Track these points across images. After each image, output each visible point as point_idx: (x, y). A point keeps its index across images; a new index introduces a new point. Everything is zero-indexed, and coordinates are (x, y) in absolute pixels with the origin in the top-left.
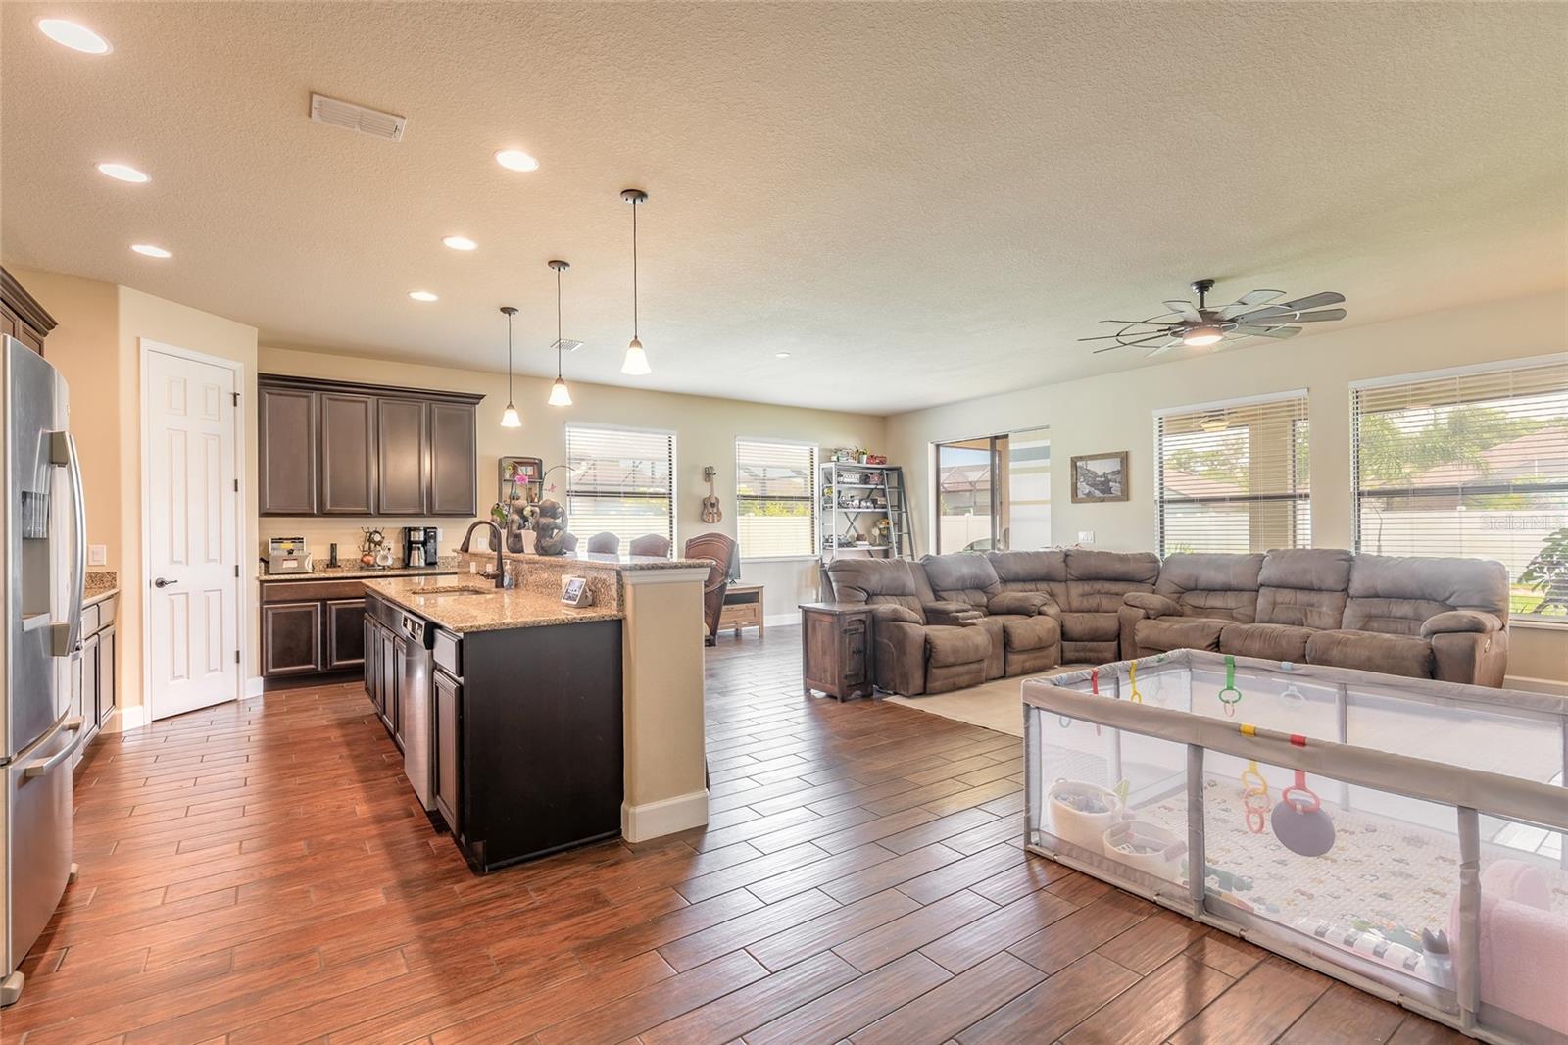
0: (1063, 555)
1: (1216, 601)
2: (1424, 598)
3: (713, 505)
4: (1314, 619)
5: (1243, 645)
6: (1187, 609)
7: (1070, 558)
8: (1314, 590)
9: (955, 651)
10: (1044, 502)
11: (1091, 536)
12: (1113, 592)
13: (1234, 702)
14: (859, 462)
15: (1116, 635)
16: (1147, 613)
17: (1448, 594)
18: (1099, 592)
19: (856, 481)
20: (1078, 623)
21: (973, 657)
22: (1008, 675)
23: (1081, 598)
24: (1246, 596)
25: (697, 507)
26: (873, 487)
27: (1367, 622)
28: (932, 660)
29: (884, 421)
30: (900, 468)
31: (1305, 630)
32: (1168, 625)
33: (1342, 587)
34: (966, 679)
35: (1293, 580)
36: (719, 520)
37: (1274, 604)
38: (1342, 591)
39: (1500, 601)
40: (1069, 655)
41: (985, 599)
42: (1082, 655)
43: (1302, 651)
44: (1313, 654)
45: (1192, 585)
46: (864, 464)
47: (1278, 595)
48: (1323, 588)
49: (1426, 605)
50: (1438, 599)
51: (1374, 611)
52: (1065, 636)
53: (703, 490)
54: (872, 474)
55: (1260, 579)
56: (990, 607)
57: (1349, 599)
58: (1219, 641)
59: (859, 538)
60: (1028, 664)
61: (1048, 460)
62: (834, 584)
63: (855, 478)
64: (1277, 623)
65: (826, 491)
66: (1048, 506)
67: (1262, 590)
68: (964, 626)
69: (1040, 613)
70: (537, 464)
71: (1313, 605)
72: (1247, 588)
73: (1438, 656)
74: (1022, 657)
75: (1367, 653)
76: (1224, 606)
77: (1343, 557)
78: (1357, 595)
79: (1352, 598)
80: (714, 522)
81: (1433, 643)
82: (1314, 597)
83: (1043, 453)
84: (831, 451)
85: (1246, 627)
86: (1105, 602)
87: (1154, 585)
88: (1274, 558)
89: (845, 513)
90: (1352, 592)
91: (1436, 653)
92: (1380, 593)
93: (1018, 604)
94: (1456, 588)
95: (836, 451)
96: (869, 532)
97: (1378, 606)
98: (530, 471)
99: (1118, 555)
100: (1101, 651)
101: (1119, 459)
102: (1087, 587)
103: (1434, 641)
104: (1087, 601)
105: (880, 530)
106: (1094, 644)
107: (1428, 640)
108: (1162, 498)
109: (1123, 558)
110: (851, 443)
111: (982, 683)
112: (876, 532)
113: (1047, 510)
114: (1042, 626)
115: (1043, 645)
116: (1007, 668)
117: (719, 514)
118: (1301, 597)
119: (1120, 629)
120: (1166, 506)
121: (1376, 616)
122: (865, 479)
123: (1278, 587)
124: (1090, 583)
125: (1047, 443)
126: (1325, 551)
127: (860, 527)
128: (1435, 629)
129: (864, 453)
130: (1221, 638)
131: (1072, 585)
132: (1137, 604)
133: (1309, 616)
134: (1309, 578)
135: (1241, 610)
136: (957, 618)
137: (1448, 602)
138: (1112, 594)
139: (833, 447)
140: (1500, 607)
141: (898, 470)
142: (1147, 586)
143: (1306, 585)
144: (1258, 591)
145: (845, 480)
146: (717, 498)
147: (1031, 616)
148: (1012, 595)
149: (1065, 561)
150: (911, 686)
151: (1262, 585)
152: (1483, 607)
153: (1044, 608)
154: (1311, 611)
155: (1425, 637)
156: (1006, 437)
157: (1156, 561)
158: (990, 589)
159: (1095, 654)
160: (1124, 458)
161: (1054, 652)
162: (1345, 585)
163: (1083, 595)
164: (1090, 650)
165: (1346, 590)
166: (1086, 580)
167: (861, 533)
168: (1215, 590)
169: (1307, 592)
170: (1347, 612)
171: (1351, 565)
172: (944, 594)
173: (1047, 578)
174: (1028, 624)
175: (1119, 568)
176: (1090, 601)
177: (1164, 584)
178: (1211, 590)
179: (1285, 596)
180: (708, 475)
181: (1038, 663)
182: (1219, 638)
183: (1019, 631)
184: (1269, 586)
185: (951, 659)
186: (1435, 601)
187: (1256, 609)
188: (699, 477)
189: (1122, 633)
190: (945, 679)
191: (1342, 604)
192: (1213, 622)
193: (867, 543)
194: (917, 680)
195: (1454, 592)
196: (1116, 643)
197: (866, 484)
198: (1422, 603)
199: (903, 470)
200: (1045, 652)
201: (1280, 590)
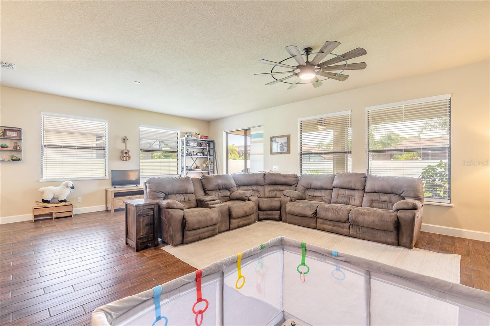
0: (263, 175)
1: (317, 193)
2: (392, 193)
3: (126, 153)
4: (352, 202)
5: (325, 214)
6: (307, 197)
7: (266, 176)
8: (352, 189)
9: (199, 222)
10: (261, 154)
11: (277, 167)
12: (280, 190)
13: (305, 273)
14: (197, 138)
15: (279, 208)
16: (291, 199)
17: (401, 192)
18: (276, 190)
19: (196, 145)
20: (265, 204)
21: (210, 223)
22: (231, 229)
23: (269, 192)
24: (328, 191)
25: (119, 154)
26: (203, 148)
27: (372, 203)
28: (186, 228)
29: (209, 123)
30: (214, 141)
31: (349, 207)
32: (298, 204)
33: (363, 188)
34: (207, 234)
35: (345, 185)
36: (129, 160)
37: (338, 195)
38: (363, 190)
39: (420, 195)
40: (261, 217)
41: (229, 194)
42: (267, 217)
43: (347, 217)
44: (352, 219)
45: (309, 187)
46: (199, 139)
47: (339, 191)
48: (356, 189)
49: (393, 196)
50: (397, 194)
51: (374, 199)
52: (259, 209)
53: (122, 147)
54: (202, 143)
55: (333, 185)
56: (231, 197)
57: (365, 193)
58: (316, 212)
59: (197, 167)
60: (241, 223)
61: (263, 138)
62: (148, 190)
63: (195, 144)
64: (339, 203)
65: (182, 149)
66: (263, 156)
67: (334, 189)
68: (210, 208)
69: (249, 200)
70: (18, 131)
71: (352, 196)
72: (328, 188)
73: (400, 220)
74: (237, 221)
75: (373, 219)
76: (320, 196)
77: (363, 176)
78: (368, 192)
79: (366, 193)
80: (126, 160)
81: (398, 215)
82: (352, 192)
83: (261, 135)
84: (185, 133)
85: (327, 205)
86: (278, 194)
87: (296, 187)
88: (338, 176)
89: (192, 158)
90: (366, 190)
91: (399, 219)
92: (376, 191)
93: (240, 196)
94: (405, 189)
95: (187, 133)
96: (202, 165)
97: (376, 197)
98: (14, 134)
99: (283, 175)
100: (274, 215)
101: (287, 138)
102: (271, 188)
103: (399, 214)
104: (272, 194)
105: (206, 164)
106: (271, 212)
107: (396, 213)
108: (301, 152)
109: (285, 176)
110: (194, 130)
111: (217, 234)
112: (204, 165)
113: (262, 157)
114: (249, 206)
115: (247, 214)
116: (230, 226)
117: (129, 157)
118: (348, 192)
119: (281, 206)
120: (303, 156)
121: (375, 201)
122: (200, 145)
123: (340, 188)
124: (273, 186)
125: (262, 132)
126: (357, 174)
127: (198, 163)
128: (399, 208)
129: (199, 135)
130: (317, 211)
131: (266, 187)
132: (288, 195)
133: (350, 200)
134: (350, 184)
135: (326, 197)
136: (208, 204)
137: (401, 195)
138: (281, 190)
139: (186, 132)
140: (421, 197)
141: (213, 142)
142: (293, 188)
143: (349, 187)
144: (332, 190)
145: (191, 145)
146: (128, 151)
147: (245, 201)
148: (239, 192)
149: (264, 177)
150: (174, 241)
151: (334, 187)
152: (414, 197)
153: (251, 198)
154: (351, 198)
155: (395, 211)
156: (250, 129)
157: (297, 177)
158: (232, 189)
159: (271, 216)
160: (288, 137)
161: (254, 217)
162: (364, 188)
163: (270, 191)
164: (270, 215)
165: (364, 189)
166: (271, 185)
167: (198, 165)
168: (318, 189)
169: (350, 190)
170: (365, 199)
171: (366, 179)
172: (208, 192)
173: (257, 184)
174: (241, 206)
175: (283, 180)
176: (273, 193)
177: (300, 187)
178: (316, 189)
179: (342, 192)
180: (125, 140)
181: (245, 222)
182: (316, 210)
183: (236, 209)
184: (336, 188)
185: (197, 226)
186: (397, 195)
187: (331, 197)
188: (120, 141)
189: (282, 207)
190: (194, 235)
191: (362, 195)
192: (315, 203)
193: (200, 169)
194: (178, 237)
195: (404, 191)
196: (279, 211)
197: (200, 146)
198: (392, 195)
199: (215, 142)
200: (249, 217)
201: (340, 189)
